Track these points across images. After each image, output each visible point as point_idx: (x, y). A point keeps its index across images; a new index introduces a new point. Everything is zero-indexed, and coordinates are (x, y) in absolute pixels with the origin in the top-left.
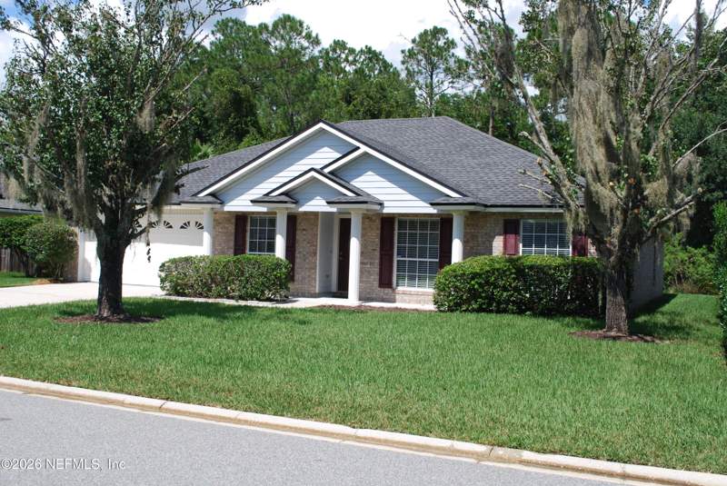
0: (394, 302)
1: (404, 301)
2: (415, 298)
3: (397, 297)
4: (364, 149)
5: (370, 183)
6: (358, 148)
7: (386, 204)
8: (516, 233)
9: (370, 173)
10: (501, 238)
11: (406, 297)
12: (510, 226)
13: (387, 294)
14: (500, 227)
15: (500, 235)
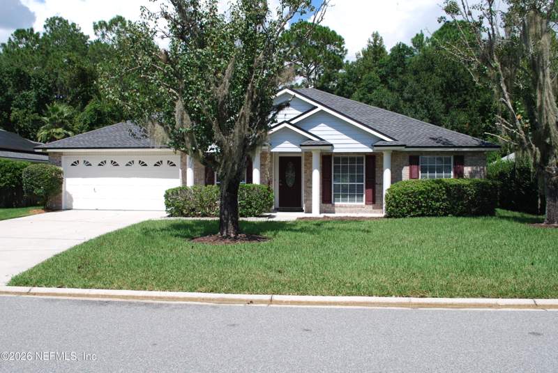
0: (334, 213)
1: (340, 212)
2: (349, 209)
3: (336, 209)
4: (320, 108)
5: (323, 132)
6: (315, 107)
7: (335, 146)
8: (418, 165)
9: (322, 125)
10: (408, 167)
11: (342, 209)
12: (414, 159)
13: (328, 208)
14: (407, 161)
15: (406, 166)
